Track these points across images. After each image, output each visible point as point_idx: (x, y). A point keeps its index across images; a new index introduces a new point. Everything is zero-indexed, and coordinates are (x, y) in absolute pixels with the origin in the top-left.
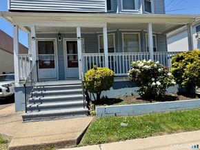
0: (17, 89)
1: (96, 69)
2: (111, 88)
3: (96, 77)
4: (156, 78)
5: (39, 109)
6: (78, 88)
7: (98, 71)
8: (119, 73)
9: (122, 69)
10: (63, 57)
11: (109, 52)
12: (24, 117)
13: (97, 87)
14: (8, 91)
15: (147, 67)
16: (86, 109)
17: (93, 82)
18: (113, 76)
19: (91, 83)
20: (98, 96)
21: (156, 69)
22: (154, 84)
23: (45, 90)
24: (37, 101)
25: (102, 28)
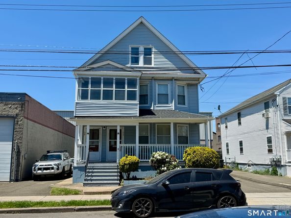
0: (75, 168)
1: (127, 157)
2: (140, 170)
3: (126, 163)
4: (164, 165)
5: (91, 180)
6: (115, 169)
7: (128, 159)
8: (144, 159)
9: (144, 156)
10: (106, 142)
11: (139, 143)
12: (84, 184)
13: (126, 169)
14: (58, 169)
15: (159, 157)
16: (119, 182)
17: (124, 166)
18: (138, 162)
19: (123, 166)
20: (129, 175)
21: (165, 159)
22: (163, 168)
23: (94, 169)
24: (90, 176)
25: (135, 126)
